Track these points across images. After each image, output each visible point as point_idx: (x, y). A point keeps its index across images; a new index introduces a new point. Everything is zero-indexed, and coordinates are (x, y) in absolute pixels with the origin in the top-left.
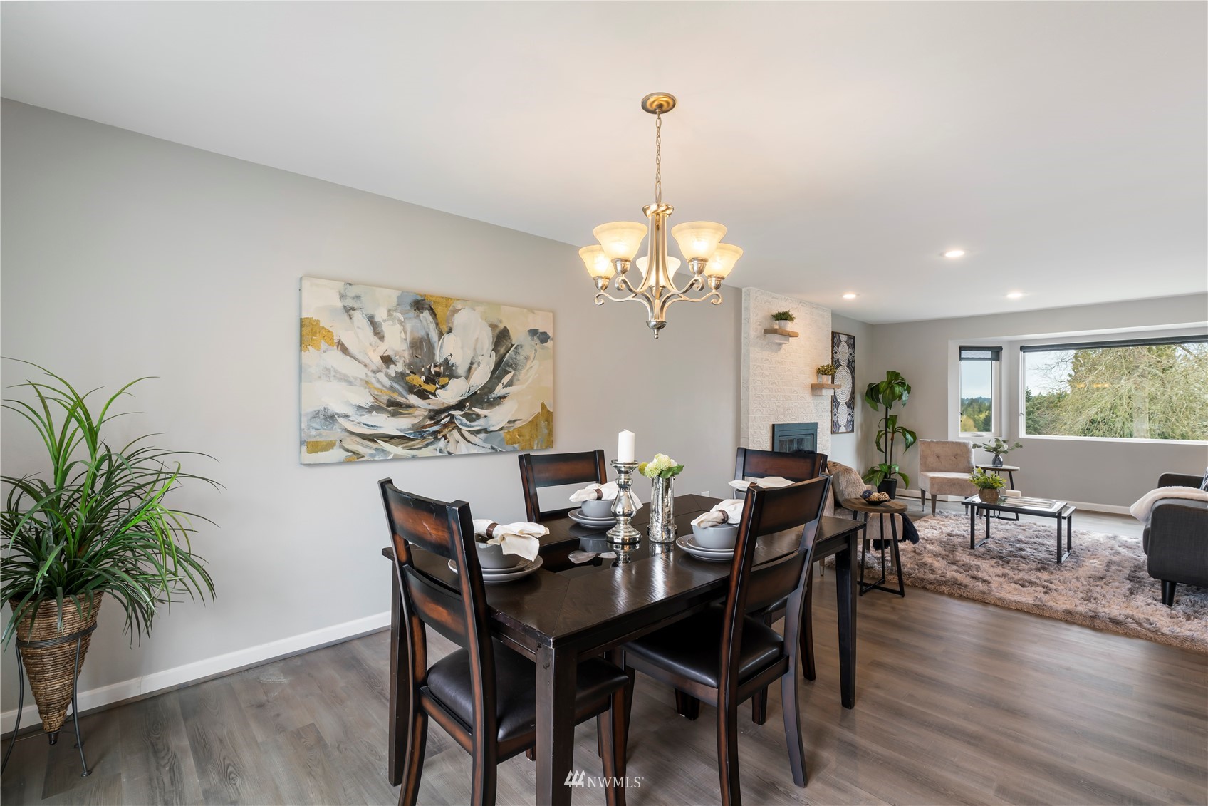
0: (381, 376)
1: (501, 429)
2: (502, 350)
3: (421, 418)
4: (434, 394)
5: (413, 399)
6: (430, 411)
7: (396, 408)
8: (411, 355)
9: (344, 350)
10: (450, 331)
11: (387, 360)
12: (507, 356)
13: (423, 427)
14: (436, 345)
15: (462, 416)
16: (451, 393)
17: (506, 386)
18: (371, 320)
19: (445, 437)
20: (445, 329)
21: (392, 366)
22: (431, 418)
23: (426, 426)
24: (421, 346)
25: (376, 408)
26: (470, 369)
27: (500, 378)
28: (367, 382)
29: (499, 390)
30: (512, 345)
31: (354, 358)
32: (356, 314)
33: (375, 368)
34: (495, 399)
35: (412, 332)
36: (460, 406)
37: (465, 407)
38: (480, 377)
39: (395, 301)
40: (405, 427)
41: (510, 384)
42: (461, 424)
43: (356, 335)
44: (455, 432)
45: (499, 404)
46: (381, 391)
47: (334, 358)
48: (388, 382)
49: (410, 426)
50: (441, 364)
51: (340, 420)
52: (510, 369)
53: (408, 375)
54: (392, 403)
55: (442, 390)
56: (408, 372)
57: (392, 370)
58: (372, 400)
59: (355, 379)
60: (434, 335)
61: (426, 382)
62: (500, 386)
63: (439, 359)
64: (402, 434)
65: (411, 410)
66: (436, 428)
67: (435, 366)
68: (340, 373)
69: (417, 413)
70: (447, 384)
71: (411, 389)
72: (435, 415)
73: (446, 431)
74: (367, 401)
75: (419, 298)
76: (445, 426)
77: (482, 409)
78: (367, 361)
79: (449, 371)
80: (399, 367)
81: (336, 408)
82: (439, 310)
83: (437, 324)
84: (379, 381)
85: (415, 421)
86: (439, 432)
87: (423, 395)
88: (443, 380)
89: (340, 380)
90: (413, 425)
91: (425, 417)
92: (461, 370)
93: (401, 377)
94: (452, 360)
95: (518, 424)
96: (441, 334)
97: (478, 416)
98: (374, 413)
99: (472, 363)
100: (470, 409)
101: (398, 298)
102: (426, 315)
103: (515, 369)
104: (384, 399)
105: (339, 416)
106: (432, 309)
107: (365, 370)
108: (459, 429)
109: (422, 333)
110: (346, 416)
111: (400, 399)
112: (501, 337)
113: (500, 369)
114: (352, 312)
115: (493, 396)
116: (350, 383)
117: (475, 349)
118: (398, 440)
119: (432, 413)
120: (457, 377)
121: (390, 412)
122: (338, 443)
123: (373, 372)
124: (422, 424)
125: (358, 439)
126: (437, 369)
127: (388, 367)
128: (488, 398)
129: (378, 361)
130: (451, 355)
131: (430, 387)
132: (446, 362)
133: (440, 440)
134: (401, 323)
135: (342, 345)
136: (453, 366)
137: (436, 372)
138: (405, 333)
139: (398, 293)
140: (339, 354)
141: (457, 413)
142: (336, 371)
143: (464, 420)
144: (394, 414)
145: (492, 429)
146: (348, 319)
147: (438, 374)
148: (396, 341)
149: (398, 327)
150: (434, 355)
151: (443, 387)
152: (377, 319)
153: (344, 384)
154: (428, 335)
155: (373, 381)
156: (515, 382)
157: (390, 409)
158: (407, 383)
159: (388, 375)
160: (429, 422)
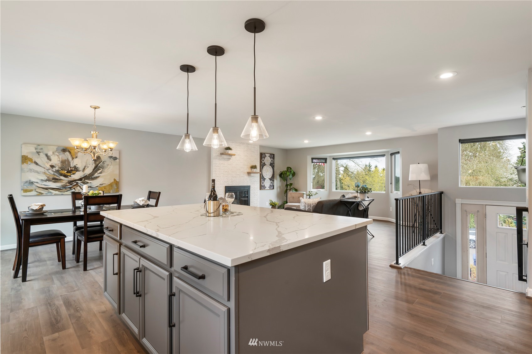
0: (50, 171)
1: (97, 187)
2: (98, 163)
3: (65, 183)
4: (70, 176)
5: (62, 178)
6: (68, 181)
7: (55, 180)
8: (61, 165)
9: (37, 164)
10: (76, 157)
11: (52, 166)
12: (99, 165)
13: (66, 186)
14: (71, 162)
15: (81, 182)
16: (77, 176)
17: (99, 174)
18: (47, 155)
19: (74, 189)
20: (74, 157)
21: (54, 168)
22: (69, 183)
23: (67, 186)
24: (65, 163)
25: (48, 180)
26: (84, 169)
27: (96, 171)
28: (45, 173)
29: (96, 175)
30: (102, 161)
31: (40, 166)
32: (41, 154)
33: (47, 169)
34: (94, 177)
35: (62, 158)
36: (80, 179)
37: (82, 180)
38: (88, 171)
39: (55, 150)
40: (59, 186)
41: (101, 173)
42: (81, 185)
43: (42, 160)
44: (78, 187)
45: (96, 179)
46: (50, 175)
47: (33, 166)
48: (53, 173)
49: (61, 185)
50: (73, 167)
51: (35, 183)
52: (101, 168)
53: (60, 171)
54: (54, 179)
55: (73, 175)
56: (60, 170)
57: (54, 169)
58: (47, 178)
59: (41, 172)
60: (70, 159)
61: (67, 172)
62: (97, 173)
63: (72, 165)
64: (58, 188)
65: (61, 181)
66: (71, 186)
67: (70, 168)
68: (35, 170)
69: (63, 182)
70: (75, 173)
71: (61, 175)
72: (70, 182)
73: (74, 187)
75: (65, 148)
76: (74, 185)
77: (89, 180)
78: (45, 167)
79: (76, 169)
80: (57, 169)
81: (33, 180)
82: (72, 152)
83: (71, 156)
84: (49, 173)
85: (63, 184)
86: (72, 187)
87: (65, 176)
88: (73, 172)
89: (35, 172)
90: (62, 185)
91: (67, 183)
92: (81, 169)
93: (57, 171)
94: (77, 166)
95: (104, 185)
96: (73, 158)
97: (88, 183)
98: (47, 182)
99: (85, 167)
100: (84, 180)
101: (57, 148)
102: (67, 153)
103: (103, 168)
104: (51, 177)
105: (35, 182)
106: (69, 151)
107: (44, 169)
108: (80, 187)
109: (66, 158)
110: (37, 182)
111: (57, 178)
112: (98, 159)
113: (96, 169)
114: (39, 153)
115: (94, 176)
116: (39, 173)
117: (86, 163)
118: (56, 189)
119: (69, 182)
120: (79, 171)
121: (53, 181)
122: (34, 190)
123: (47, 170)
124: (65, 185)
125: (41, 189)
126: (71, 169)
127: (52, 169)
128: (91, 177)
129: (49, 167)
130: (77, 165)
131: (69, 174)
132: (75, 167)
133: (72, 189)
134: (57, 155)
135: (36, 162)
136: (77, 168)
137: (71, 170)
138: (59, 158)
139: (57, 147)
140: (35, 165)
141: (79, 182)
142: (33, 170)
143: (82, 184)
144: (54, 182)
145: (93, 186)
146: (38, 155)
147: (72, 170)
148: (56, 160)
149: (56, 157)
150: (70, 165)
151: (73, 174)
152: (49, 155)
153: (36, 173)
154: (68, 159)
155: (47, 172)
156: (103, 172)
157: (53, 180)
158: (60, 173)
159: (53, 171)
160: (68, 184)
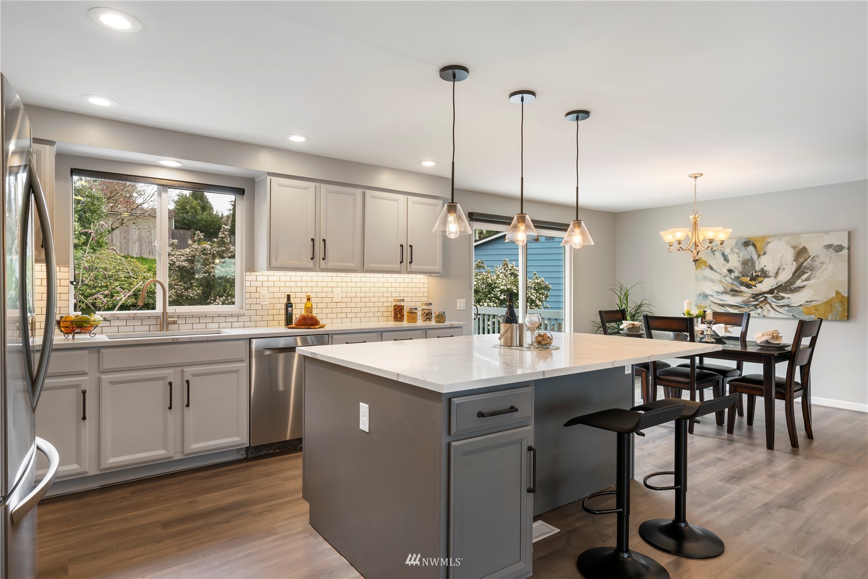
0: (727, 278)
1: (800, 305)
2: (801, 260)
3: (747, 298)
4: (755, 286)
5: (743, 288)
6: (752, 294)
7: (735, 292)
8: (742, 268)
9: (711, 268)
10: (765, 253)
11: (730, 271)
12: (805, 263)
13: (748, 302)
14: (756, 262)
15: (773, 297)
16: (765, 285)
17: (804, 281)
18: (723, 255)
19: (761, 308)
20: (761, 253)
21: (733, 274)
22: (753, 298)
23: (750, 302)
24: (748, 263)
25: (725, 292)
26: (777, 272)
27: (799, 277)
28: (721, 281)
29: (799, 283)
30: (810, 257)
31: (716, 271)
32: (717, 253)
33: (724, 275)
34: (795, 288)
35: (743, 257)
36: (771, 292)
37: (774, 292)
38: (784, 277)
39: (734, 245)
40: (739, 301)
41: (808, 279)
42: (771, 301)
43: (716, 261)
44: (768, 306)
45: (798, 291)
46: (727, 285)
47: (708, 272)
48: (731, 281)
49: (741, 301)
50: (759, 271)
51: (709, 297)
52: (808, 271)
53: (741, 277)
54: (732, 290)
55: (759, 284)
56: (741, 276)
57: (733, 275)
58: (723, 289)
59: (716, 280)
60: (755, 257)
61: (750, 280)
62: (800, 281)
63: (758, 268)
64: (737, 305)
65: (742, 294)
66: (756, 303)
67: (756, 272)
68: (710, 278)
69: (745, 295)
70: (763, 281)
71: (742, 284)
72: (755, 296)
73: (761, 305)
74: (721, 289)
75: (747, 240)
76: (761, 302)
77: (786, 293)
78: (721, 272)
79: (764, 274)
80: (736, 274)
81: (708, 292)
82: (758, 245)
83: (757, 251)
84: (726, 281)
85: (744, 299)
86: (757, 305)
87: (748, 286)
88: (760, 279)
89: (710, 281)
90: (743, 301)
91: (750, 297)
92: (772, 273)
93: (737, 278)
94: (766, 269)
95: (814, 303)
96: (759, 256)
97: (783, 298)
98: (724, 294)
99: (779, 269)
100: (777, 293)
101: (736, 242)
102: (751, 248)
103: (812, 270)
104: (729, 288)
105: (709, 295)
106: (754, 244)
107: (720, 276)
108: (770, 304)
109: (748, 257)
110: (712, 296)
111: (737, 289)
112: (801, 253)
113: (799, 272)
114: (715, 252)
115: (794, 287)
116: (714, 282)
117: (781, 262)
118: (735, 307)
119: (754, 295)
120: (769, 277)
121: (731, 294)
122: (709, 307)
123: (724, 277)
124: (748, 300)
125: (717, 306)
126: (757, 274)
127: (731, 274)
128: (790, 288)
129: (726, 272)
130: (765, 266)
131: (753, 283)
132: (762, 270)
133: (758, 308)
134: (737, 253)
135: (711, 266)
136: (766, 271)
137: (756, 275)
138: (739, 257)
139: (735, 240)
140: (709, 270)
141: (769, 296)
142: (708, 277)
143: (774, 300)
144: (733, 295)
145: (793, 305)
146: (713, 255)
147: (757, 276)
148: (735, 262)
149: (736, 256)
150: (755, 267)
151: (760, 282)
152: (726, 253)
153: (711, 282)
154: (752, 257)
155: (724, 281)
156: (811, 277)
157: (731, 293)
158: (740, 281)
159: (731, 278)
160: (752, 300)
